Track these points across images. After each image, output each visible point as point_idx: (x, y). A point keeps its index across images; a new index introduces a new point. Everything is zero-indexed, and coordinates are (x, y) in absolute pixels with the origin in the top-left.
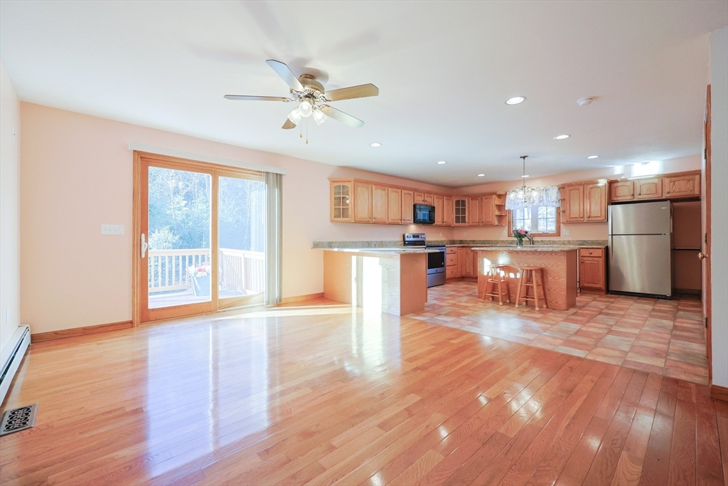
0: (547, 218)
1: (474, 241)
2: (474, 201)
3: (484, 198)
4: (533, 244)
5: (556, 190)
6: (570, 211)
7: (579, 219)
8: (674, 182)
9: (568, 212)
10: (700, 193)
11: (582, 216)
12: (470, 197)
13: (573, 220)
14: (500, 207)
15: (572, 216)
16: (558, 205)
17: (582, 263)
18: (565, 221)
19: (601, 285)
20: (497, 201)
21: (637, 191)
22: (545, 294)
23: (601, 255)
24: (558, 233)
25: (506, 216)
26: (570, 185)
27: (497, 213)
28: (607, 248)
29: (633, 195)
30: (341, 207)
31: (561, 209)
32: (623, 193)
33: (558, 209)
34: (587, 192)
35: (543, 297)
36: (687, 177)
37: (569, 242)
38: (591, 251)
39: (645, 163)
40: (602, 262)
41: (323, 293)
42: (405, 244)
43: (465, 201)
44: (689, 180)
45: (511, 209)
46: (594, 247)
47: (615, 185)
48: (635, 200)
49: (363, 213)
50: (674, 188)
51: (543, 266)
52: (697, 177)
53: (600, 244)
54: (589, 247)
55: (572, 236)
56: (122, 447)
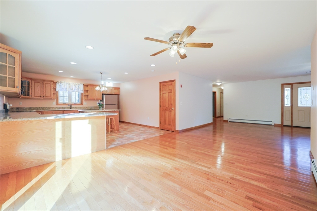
11: (95, 97)
13: (92, 99)
18: (88, 99)
24: (82, 104)
27: (53, 92)
30: (7, 76)
33: (82, 93)
43: (29, 82)
45: (59, 91)
50: (115, 91)
56: (263, 189)
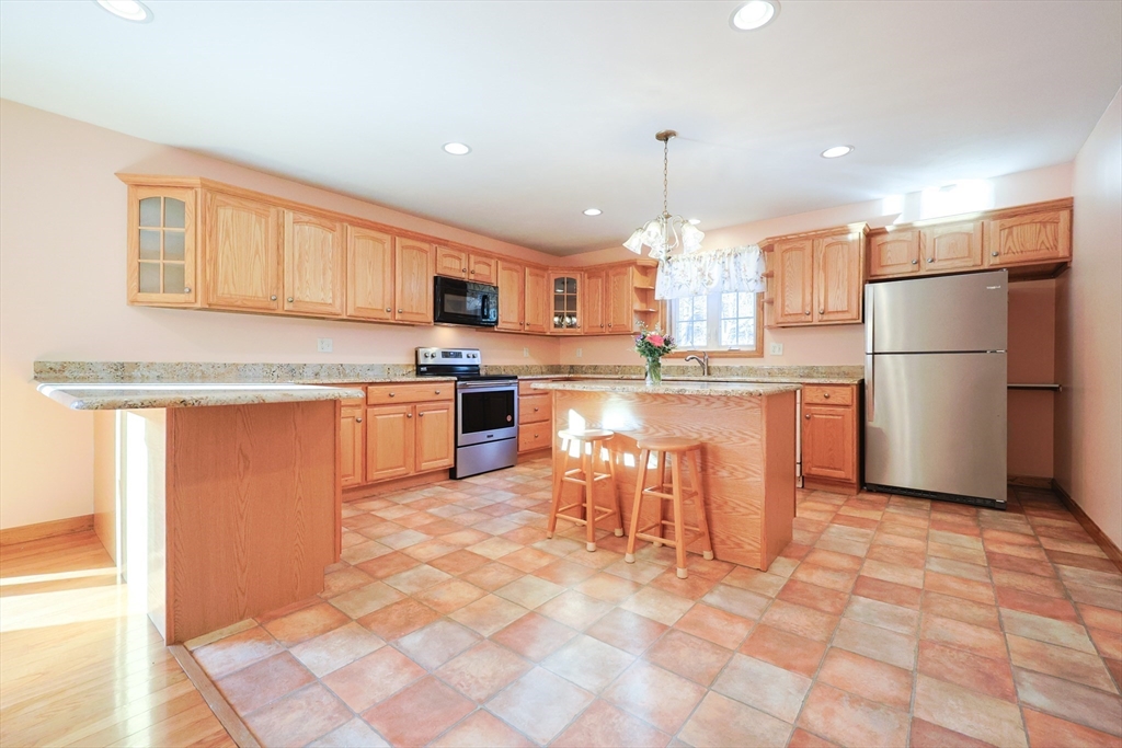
0: (737, 319)
1: (596, 367)
2: (593, 280)
3: (611, 273)
4: (709, 374)
5: (755, 253)
6: (783, 301)
7: (803, 318)
8: (1011, 227)
9: (778, 303)
10: (1071, 255)
11: (808, 309)
12: (586, 271)
13: (789, 319)
14: (646, 294)
15: (788, 310)
16: (760, 288)
17: (807, 419)
18: (773, 324)
19: (849, 472)
20: (638, 281)
21: (928, 254)
22: (708, 519)
23: (849, 402)
24: (759, 352)
25: (657, 312)
26: (784, 240)
27: (638, 306)
28: (862, 385)
29: (918, 262)
30: (161, 261)
31: (766, 297)
32: (895, 258)
33: (760, 296)
34: (819, 256)
35: (702, 528)
36: (1040, 217)
37: (781, 371)
38: (828, 390)
39: (946, 188)
40: (851, 415)
41: (93, 515)
42: (419, 373)
43: (574, 281)
44: (1044, 223)
45: (667, 298)
46: (834, 381)
47: (878, 239)
48: (922, 273)
49: (251, 283)
50: (1010, 244)
51: (705, 437)
52: (1064, 215)
53: (846, 375)
54: (822, 381)
55: (788, 358)
